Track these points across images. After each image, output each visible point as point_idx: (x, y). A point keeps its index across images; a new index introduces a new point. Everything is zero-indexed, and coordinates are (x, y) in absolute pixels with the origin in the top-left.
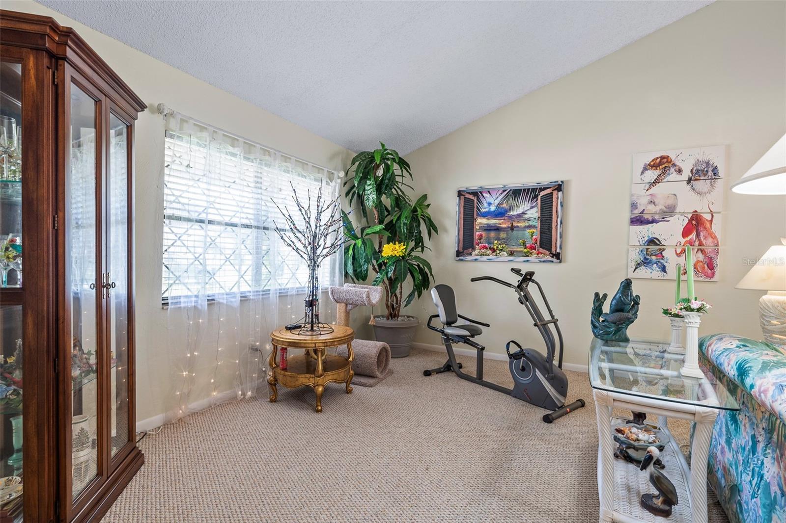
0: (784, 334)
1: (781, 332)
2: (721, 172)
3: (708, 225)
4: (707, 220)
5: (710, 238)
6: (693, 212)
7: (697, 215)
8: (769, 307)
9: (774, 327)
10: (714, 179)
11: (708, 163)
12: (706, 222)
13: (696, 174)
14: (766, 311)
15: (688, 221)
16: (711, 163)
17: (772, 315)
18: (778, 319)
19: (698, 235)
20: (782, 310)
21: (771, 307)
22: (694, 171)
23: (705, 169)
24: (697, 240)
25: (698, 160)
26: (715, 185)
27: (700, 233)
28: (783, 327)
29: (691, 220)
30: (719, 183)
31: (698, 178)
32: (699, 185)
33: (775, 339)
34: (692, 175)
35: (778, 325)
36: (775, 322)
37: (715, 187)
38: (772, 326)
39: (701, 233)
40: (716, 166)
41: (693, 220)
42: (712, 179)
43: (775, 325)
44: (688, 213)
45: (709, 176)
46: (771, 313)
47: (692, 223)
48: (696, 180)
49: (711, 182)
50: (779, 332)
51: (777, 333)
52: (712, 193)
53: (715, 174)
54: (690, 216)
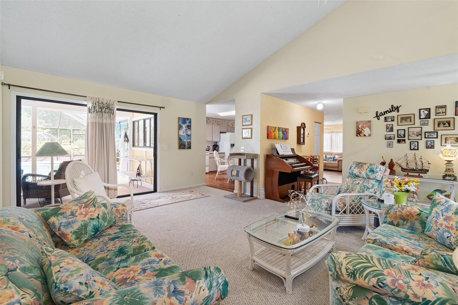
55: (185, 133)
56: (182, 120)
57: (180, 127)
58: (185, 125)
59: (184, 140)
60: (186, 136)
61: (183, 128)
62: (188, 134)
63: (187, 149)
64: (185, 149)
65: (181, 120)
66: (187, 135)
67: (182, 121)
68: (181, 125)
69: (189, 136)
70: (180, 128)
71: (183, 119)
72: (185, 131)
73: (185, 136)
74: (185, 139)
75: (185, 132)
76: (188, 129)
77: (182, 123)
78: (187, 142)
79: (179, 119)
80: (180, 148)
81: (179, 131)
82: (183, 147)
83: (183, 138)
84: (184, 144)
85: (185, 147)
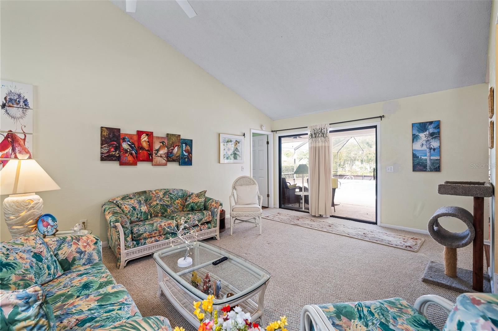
0: (18, 225)
1: (16, 224)
2: (31, 104)
3: (22, 142)
4: (21, 138)
5: (24, 152)
6: (8, 131)
7: (12, 134)
8: (7, 207)
9: (12, 221)
10: (25, 108)
11: (19, 96)
12: (20, 140)
13: (9, 102)
14: (6, 210)
15: (4, 138)
16: (22, 96)
17: (10, 212)
18: (14, 214)
19: (14, 150)
20: (16, 207)
21: (8, 206)
22: (8, 99)
23: (18, 100)
24: (13, 154)
25: (11, 91)
26: (27, 113)
27: (15, 148)
28: (18, 220)
29: (7, 138)
30: (29, 112)
31: (11, 105)
32: (14, 111)
33: (14, 230)
34: (6, 102)
35: (14, 219)
36: (12, 217)
37: (27, 115)
38: (11, 220)
39: (17, 149)
40: (26, 99)
41: (9, 137)
42: (24, 108)
43: (12, 220)
44: (3, 132)
45: (21, 106)
46: (9, 211)
47: (8, 140)
48: (9, 106)
49: (23, 111)
50: (15, 224)
51: (15, 225)
52: (24, 118)
53: (25, 105)
54: (5, 134)
55: (424, 147)
57: (415, 138)
58: (425, 133)
59: (423, 157)
60: (428, 150)
61: (420, 139)
62: (432, 146)
63: (431, 170)
64: (425, 171)
66: (431, 149)
67: (418, 128)
68: (417, 134)
69: (434, 150)
70: (415, 140)
71: (420, 125)
72: (424, 143)
74: (426, 156)
75: (426, 145)
76: (432, 139)
77: (418, 131)
78: (431, 160)
79: (413, 126)
80: (414, 170)
81: (413, 143)
82: (421, 168)
83: (421, 154)
84: (423, 163)
85: (427, 169)
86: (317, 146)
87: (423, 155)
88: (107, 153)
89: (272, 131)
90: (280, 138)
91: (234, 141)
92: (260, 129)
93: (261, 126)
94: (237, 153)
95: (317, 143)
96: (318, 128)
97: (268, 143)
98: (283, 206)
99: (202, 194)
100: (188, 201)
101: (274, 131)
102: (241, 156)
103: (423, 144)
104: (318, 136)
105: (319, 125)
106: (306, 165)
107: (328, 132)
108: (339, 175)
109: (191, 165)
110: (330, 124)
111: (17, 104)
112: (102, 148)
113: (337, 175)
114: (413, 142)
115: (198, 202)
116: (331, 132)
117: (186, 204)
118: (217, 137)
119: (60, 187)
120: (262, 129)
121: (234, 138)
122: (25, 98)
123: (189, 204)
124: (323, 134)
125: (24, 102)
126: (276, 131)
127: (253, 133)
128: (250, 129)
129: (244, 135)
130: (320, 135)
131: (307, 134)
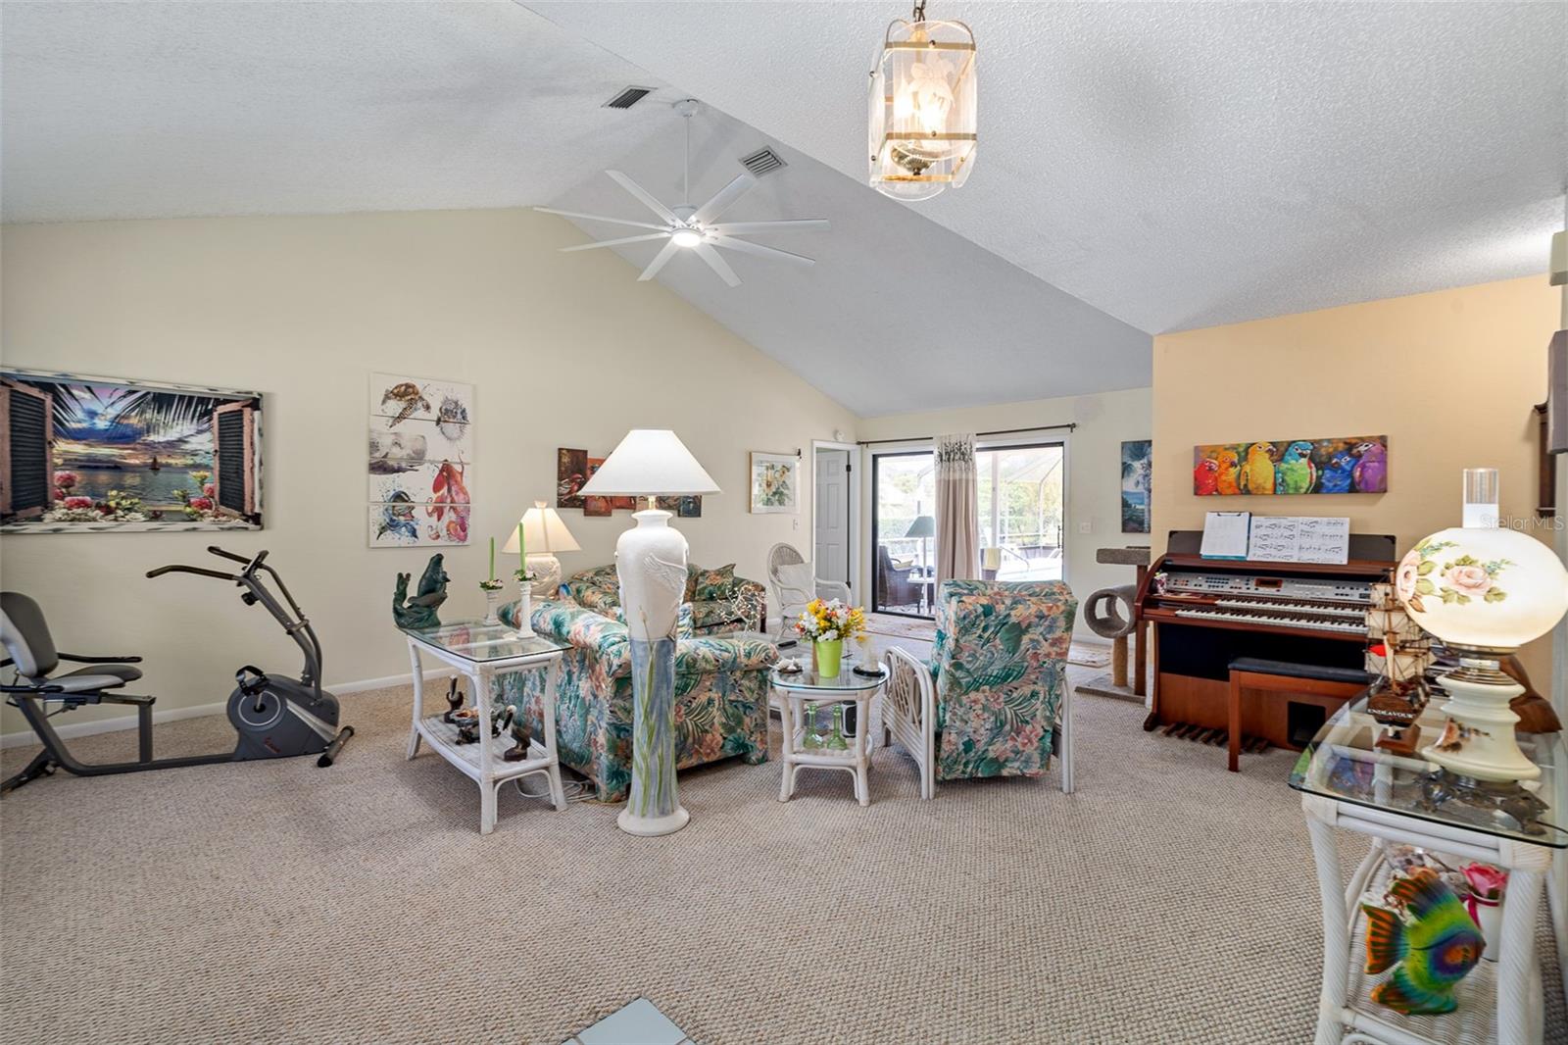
2: (469, 417)
3: (459, 478)
4: (458, 472)
5: (461, 493)
6: (443, 460)
7: (448, 464)
10: (464, 423)
11: (456, 403)
12: (457, 474)
13: (445, 414)
16: (460, 404)
19: (449, 490)
22: (443, 410)
23: (454, 410)
24: (448, 496)
25: (447, 398)
26: (465, 431)
27: (451, 487)
29: (442, 471)
30: (468, 430)
31: (447, 419)
32: (450, 428)
34: (441, 415)
37: (465, 433)
39: (453, 488)
40: (464, 409)
41: (444, 470)
42: (461, 423)
45: (458, 419)
47: (443, 474)
48: (445, 421)
49: (460, 427)
52: (461, 439)
53: (463, 418)
55: (1141, 487)
56: (1133, 449)
57: (1126, 469)
58: (1142, 462)
59: (1138, 507)
61: (1134, 471)
64: (1141, 532)
65: (1130, 449)
66: (1150, 491)
67: (1132, 452)
68: (1129, 462)
70: (1126, 474)
71: (1134, 446)
72: (1141, 479)
73: (1141, 496)
74: (1142, 504)
75: (1144, 484)
77: (1131, 457)
79: (1123, 448)
80: (1124, 531)
81: (1125, 479)
82: (1136, 526)
83: (1135, 501)
84: (1138, 517)
85: (1143, 528)
86: (951, 479)
87: (1138, 501)
88: (570, 492)
89: (859, 443)
90: (875, 458)
91: (779, 467)
92: (833, 439)
93: (836, 433)
94: (786, 492)
95: (951, 473)
96: (953, 441)
97: (848, 468)
98: (880, 608)
99: (727, 571)
100: (702, 583)
101: (863, 443)
102: (792, 497)
103: (1138, 482)
104: (954, 459)
105: (954, 434)
106: (930, 518)
107: (974, 449)
108: (1044, 548)
109: (699, 515)
110: (978, 435)
111: (454, 417)
112: (560, 485)
113: (1039, 547)
114: (1123, 477)
115: (722, 584)
116: (978, 450)
117: (698, 588)
118: (745, 460)
119: (580, 546)
120: (836, 439)
121: (779, 461)
122: (463, 407)
123: (705, 588)
124: (963, 454)
125: (462, 413)
126: (867, 443)
127: (817, 448)
128: (812, 440)
129: (799, 454)
130: (957, 457)
131: (931, 452)
